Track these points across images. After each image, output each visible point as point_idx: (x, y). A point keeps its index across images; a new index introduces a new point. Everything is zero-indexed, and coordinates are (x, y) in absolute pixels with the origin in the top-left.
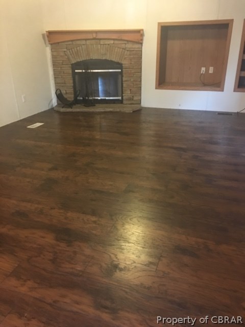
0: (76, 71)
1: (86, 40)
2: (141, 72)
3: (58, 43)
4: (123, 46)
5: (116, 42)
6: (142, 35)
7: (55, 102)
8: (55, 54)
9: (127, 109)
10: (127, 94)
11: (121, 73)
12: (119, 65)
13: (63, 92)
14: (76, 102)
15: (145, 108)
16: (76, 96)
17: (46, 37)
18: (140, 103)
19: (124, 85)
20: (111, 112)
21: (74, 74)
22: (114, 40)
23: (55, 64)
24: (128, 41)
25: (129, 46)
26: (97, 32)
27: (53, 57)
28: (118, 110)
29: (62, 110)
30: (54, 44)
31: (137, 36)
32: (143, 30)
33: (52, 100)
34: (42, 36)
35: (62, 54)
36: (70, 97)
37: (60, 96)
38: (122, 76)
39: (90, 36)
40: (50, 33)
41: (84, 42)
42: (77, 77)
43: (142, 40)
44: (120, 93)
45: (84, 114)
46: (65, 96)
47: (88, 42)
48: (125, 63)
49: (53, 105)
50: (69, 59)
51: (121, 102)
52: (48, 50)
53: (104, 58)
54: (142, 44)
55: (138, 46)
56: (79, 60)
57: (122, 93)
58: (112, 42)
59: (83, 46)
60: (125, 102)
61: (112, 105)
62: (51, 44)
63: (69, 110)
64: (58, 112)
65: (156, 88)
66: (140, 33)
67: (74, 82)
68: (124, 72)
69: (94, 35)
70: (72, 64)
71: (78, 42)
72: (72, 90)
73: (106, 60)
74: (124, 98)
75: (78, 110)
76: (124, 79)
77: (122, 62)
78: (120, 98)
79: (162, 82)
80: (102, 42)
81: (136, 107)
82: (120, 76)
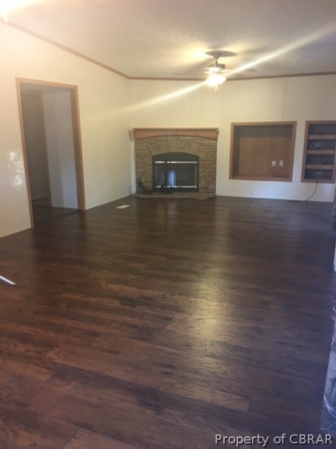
0: (157, 162)
1: (167, 136)
2: (216, 164)
3: (142, 139)
4: (200, 141)
5: (194, 138)
6: (217, 133)
7: (134, 190)
8: (138, 147)
9: (202, 196)
10: (202, 183)
11: (198, 164)
12: (196, 158)
13: (143, 181)
14: (154, 190)
15: (220, 197)
16: (154, 185)
17: (132, 133)
18: (215, 192)
19: (200, 175)
20: (187, 199)
21: (154, 165)
22: (192, 136)
23: (137, 157)
24: (204, 138)
25: (205, 141)
26: (178, 130)
27: (136, 150)
28: (194, 197)
29: (143, 196)
30: (139, 139)
31: (213, 134)
32: (217, 129)
33: (131, 188)
34: (128, 133)
35: (145, 147)
36: (149, 186)
37: (139, 184)
38: (198, 167)
39: (171, 133)
40: (136, 131)
41: (165, 138)
42: (156, 168)
43: (217, 137)
44: (196, 182)
45: (162, 200)
46: (145, 184)
47: (169, 138)
48: (202, 156)
49: (132, 192)
50: (150, 152)
51: (197, 190)
52: (132, 145)
53: (182, 151)
54: (217, 140)
55: (214, 142)
56: (160, 153)
57: (198, 182)
58: (190, 138)
59: (164, 142)
60: (200, 190)
61: (190, 193)
62: (136, 140)
63: (149, 196)
64: (139, 198)
65: (230, 178)
66: (215, 131)
67: (154, 172)
68: (200, 163)
69: (175, 133)
70: (153, 157)
71: (160, 138)
72: (150, 179)
73: (184, 153)
74: (200, 187)
75: (157, 196)
76: (200, 170)
77: (199, 155)
78: (196, 187)
79: (236, 173)
80: (181, 138)
81: (210, 195)
82: (196, 168)
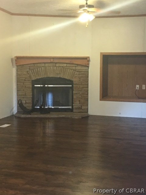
0: (35, 86)
1: (45, 63)
2: (88, 87)
3: (23, 65)
4: (74, 68)
5: (68, 65)
6: (89, 61)
7: (15, 110)
8: (19, 73)
9: (76, 116)
10: (76, 104)
11: (72, 88)
12: (71, 82)
13: (24, 102)
14: (34, 110)
15: (92, 116)
16: (34, 105)
17: (14, 61)
18: (87, 112)
19: (74, 97)
20: (63, 118)
21: (33, 88)
22: (67, 63)
23: (18, 81)
24: (78, 65)
25: (79, 68)
26: (54, 58)
27: (18, 75)
28: (69, 116)
29: (23, 116)
30: (20, 65)
31: (85, 61)
32: (89, 57)
33: (13, 108)
35: (25, 73)
36: (29, 106)
37: (20, 105)
38: (73, 90)
39: (49, 61)
40: (18, 58)
41: (43, 65)
42: (35, 91)
43: (88, 64)
44: (71, 103)
45: (41, 119)
46: (25, 105)
47: (47, 65)
48: (75, 80)
49: (13, 112)
50: (30, 77)
51: (71, 110)
52: (14, 70)
53: (58, 77)
54: (88, 67)
55: (86, 68)
56: (38, 78)
57: (73, 103)
58: (65, 65)
59: (42, 68)
60: (74, 111)
61: (65, 113)
62: (17, 66)
63: (29, 116)
64: (19, 118)
65: (100, 100)
66: (87, 59)
67: (33, 95)
68: (74, 87)
69: (52, 60)
70: (32, 81)
71: (39, 65)
72: (30, 101)
73: (60, 78)
74: (74, 107)
75: (36, 116)
76: (74, 92)
77: (73, 80)
78: (71, 107)
79: (105, 95)
80: (57, 65)
81: (84, 115)
82: (71, 92)
